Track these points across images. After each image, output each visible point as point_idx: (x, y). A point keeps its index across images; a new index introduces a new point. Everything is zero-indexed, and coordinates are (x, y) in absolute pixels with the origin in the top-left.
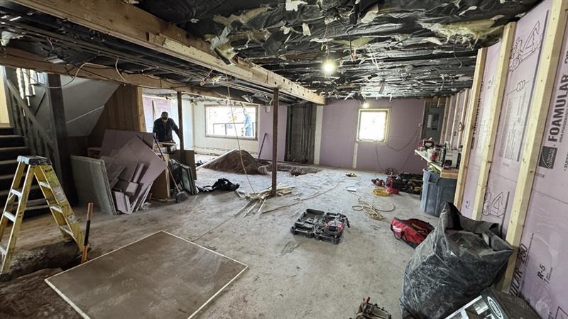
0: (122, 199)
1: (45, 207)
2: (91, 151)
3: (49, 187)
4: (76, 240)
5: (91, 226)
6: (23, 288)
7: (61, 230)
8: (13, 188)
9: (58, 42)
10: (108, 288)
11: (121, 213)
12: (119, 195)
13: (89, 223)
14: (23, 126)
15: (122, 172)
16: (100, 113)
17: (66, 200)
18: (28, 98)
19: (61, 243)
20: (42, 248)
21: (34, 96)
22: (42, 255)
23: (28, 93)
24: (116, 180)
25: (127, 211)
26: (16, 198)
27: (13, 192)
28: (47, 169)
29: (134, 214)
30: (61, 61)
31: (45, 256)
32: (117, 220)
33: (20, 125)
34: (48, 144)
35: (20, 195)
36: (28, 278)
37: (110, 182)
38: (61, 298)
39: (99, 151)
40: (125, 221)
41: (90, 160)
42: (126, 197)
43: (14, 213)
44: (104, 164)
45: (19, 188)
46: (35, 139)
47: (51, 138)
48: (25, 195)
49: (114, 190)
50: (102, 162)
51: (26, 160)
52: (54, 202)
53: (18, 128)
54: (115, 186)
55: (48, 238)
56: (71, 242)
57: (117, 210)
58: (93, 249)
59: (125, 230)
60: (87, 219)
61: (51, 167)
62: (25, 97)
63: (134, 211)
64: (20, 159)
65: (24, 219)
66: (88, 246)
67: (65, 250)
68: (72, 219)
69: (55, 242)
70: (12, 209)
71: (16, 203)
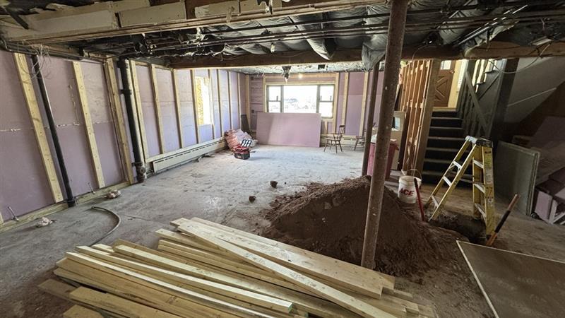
0: (547, 203)
1: (469, 181)
2: (516, 139)
3: (483, 167)
4: (486, 222)
5: (509, 217)
6: (441, 236)
7: (474, 206)
8: (456, 161)
9: (551, 20)
10: (512, 288)
11: (537, 217)
12: (544, 197)
13: (508, 213)
14: (466, 110)
15: (559, 171)
16: (546, 97)
17: (492, 182)
18: (477, 86)
19: (469, 217)
20: (455, 213)
21: (484, 83)
22: (453, 219)
23: (479, 82)
24: (545, 178)
25: (548, 218)
26: (456, 169)
27: (455, 163)
28: (487, 151)
29: (556, 226)
30: (549, 40)
31: (455, 221)
32: (530, 222)
33: (463, 110)
34: (482, 127)
35: (460, 167)
36: (445, 232)
37: (537, 177)
38: (467, 264)
39: (528, 141)
40: (541, 229)
41: (522, 149)
42: (554, 202)
43: (451, 180)
44: (539, 156)
45: (461, 161)
46: (471, 122)
47: (487, 122)
48: (464, 168)
49: (539, 188)
50: (536, 154)
51: (474, 140)
52: (481, 181)
53: (461, 112)
54: (541, 184)
55: (461, 208)
56: (479, 221)
57: (533, 212)
58: (499, 239)
59: (540, 240)
60: (508, 209)
61: (491, 150)
62: (476, 84)
63: (558, 222)
64: (468, 138)
65: (457, 186)
66: (497, 234)
67: (470, 225)
68: (490, 202)
69: (466, 214)
70: (449, 175)
71: (454, 172)
